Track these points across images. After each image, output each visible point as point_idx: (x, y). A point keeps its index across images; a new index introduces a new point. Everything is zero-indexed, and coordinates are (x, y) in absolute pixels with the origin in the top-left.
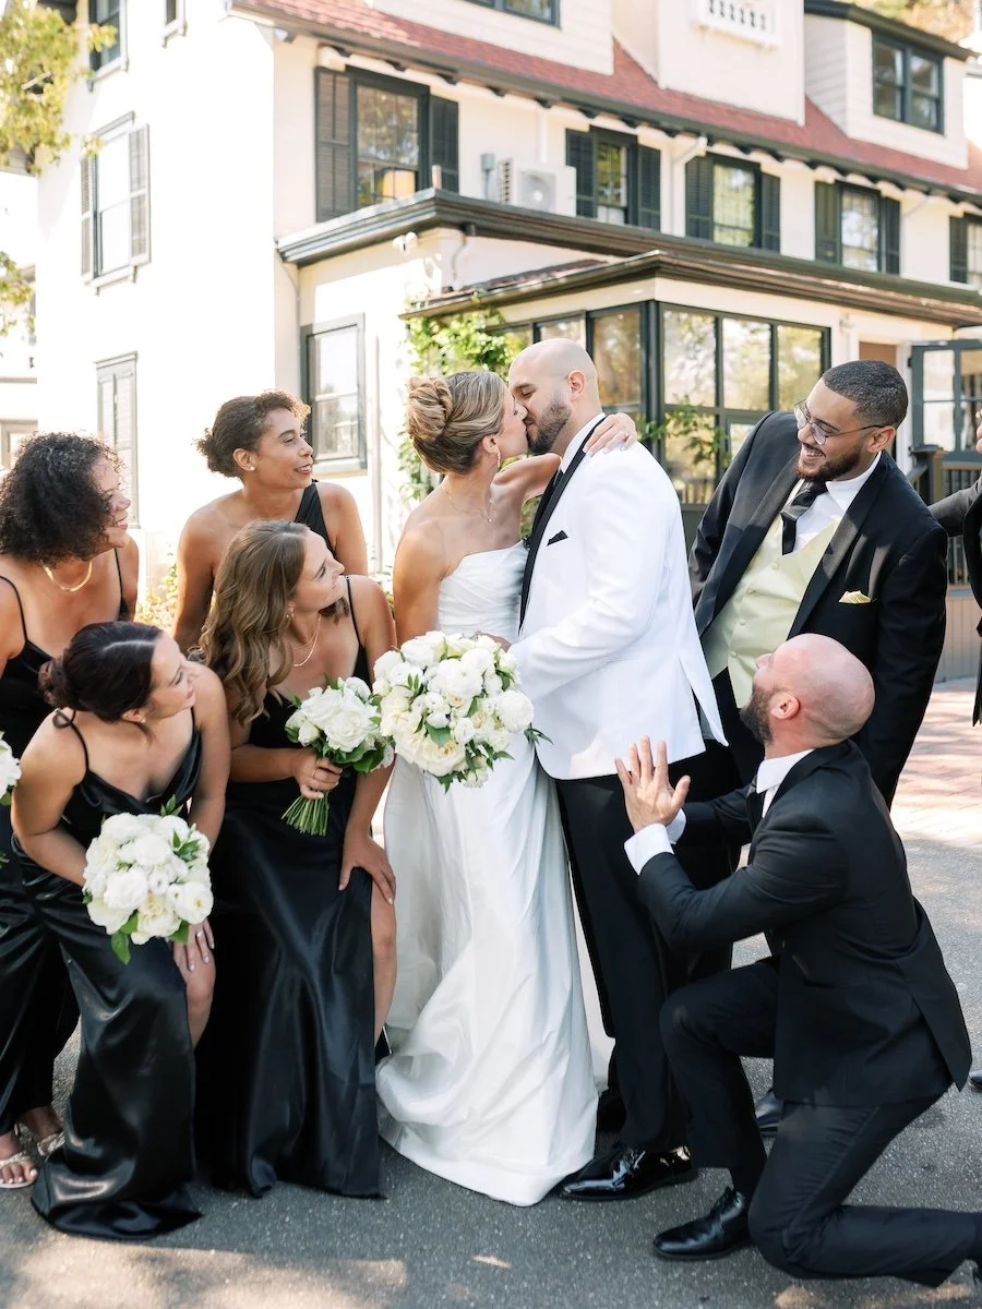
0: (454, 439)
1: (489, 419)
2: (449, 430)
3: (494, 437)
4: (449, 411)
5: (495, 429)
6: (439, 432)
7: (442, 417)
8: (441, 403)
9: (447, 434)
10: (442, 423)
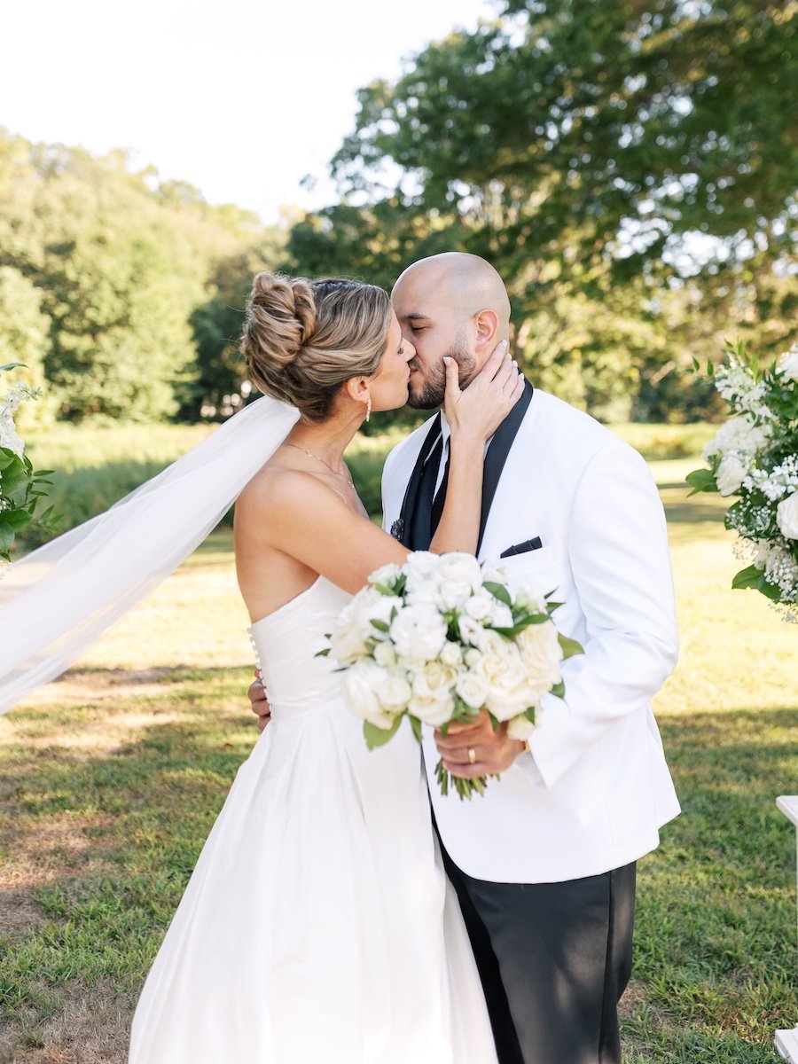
0: (307, 371)
1: (365, 352)
2: (306, 358)
3: (366, 380)
4: (309, 330)
5: (369, 369)
6: (289, 358)
7: (295, 337)
8: (299, 316)
9: (300, 363)
10: (296, 346)
